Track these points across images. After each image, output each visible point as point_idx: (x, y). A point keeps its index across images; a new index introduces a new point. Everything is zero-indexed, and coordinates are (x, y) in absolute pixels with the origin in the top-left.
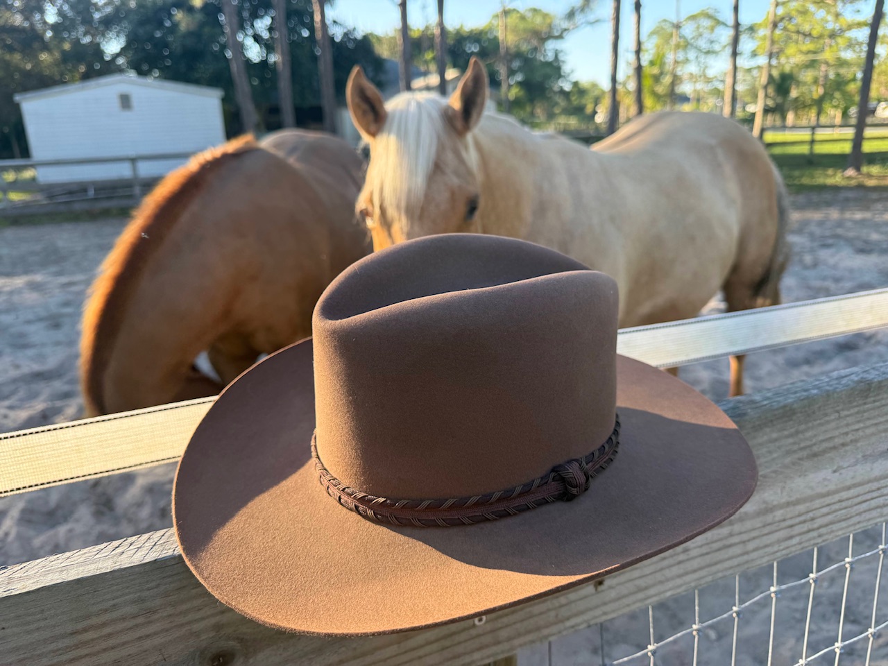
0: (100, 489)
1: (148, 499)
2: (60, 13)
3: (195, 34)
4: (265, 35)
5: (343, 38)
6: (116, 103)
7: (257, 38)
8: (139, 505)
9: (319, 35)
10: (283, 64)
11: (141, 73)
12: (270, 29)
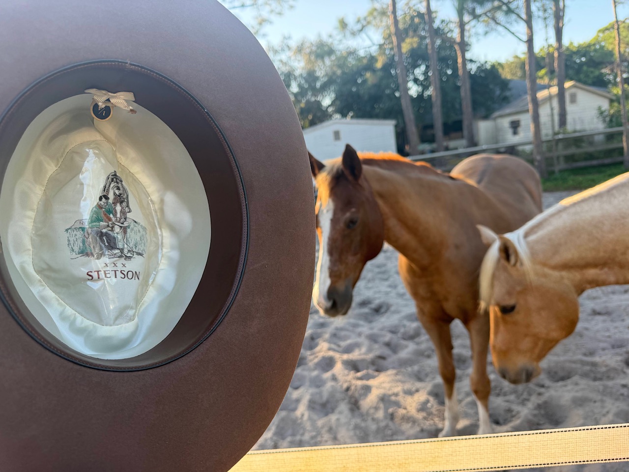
0: (350, 393)
1: (382, 405)
2: (300, 86)
3: (377, 86)
4: (421, 78)
5: (477, 70)
6: (332, 136)
7: (416, 81)
8: (376, 408)
9: (460, 72)
10: (436, 96)
11: (344, 115)
12: (425, 73)
